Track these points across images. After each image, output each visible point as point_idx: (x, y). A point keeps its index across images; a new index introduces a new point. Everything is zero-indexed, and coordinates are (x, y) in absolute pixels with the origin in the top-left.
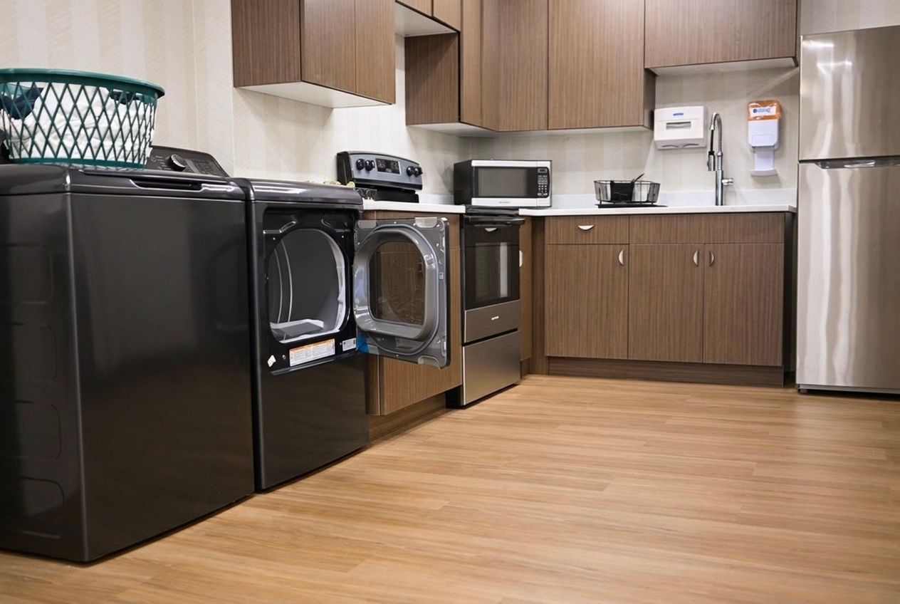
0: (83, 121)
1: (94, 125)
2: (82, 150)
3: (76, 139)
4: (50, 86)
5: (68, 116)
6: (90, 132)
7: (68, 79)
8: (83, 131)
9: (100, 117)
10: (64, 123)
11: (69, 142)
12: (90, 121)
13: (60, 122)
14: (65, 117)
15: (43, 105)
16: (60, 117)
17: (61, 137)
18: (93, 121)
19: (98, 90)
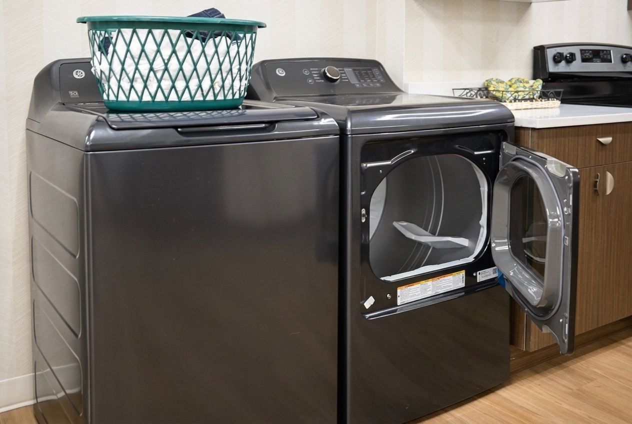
0: (151, 64)
1: (163, 68)
2: (153, 92)
3: (145, 82)
4: (119, 32)
5: (136, 60)
6: (159, 75)
7: (135, 24)
8: (152, 74)
9: (169, 60)
10: (134, 67)
11: (139, 85)
12: (159, 65)
13: (130, 66)
14: (134, 62)
15: (114, 51)
16: (129, 61)
17: (132, 81)
18: (163, 64)
19: (166, 32)
